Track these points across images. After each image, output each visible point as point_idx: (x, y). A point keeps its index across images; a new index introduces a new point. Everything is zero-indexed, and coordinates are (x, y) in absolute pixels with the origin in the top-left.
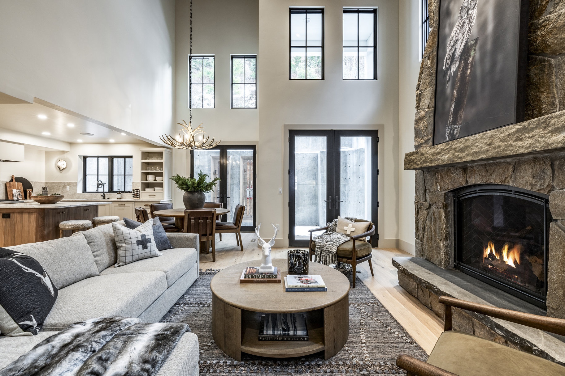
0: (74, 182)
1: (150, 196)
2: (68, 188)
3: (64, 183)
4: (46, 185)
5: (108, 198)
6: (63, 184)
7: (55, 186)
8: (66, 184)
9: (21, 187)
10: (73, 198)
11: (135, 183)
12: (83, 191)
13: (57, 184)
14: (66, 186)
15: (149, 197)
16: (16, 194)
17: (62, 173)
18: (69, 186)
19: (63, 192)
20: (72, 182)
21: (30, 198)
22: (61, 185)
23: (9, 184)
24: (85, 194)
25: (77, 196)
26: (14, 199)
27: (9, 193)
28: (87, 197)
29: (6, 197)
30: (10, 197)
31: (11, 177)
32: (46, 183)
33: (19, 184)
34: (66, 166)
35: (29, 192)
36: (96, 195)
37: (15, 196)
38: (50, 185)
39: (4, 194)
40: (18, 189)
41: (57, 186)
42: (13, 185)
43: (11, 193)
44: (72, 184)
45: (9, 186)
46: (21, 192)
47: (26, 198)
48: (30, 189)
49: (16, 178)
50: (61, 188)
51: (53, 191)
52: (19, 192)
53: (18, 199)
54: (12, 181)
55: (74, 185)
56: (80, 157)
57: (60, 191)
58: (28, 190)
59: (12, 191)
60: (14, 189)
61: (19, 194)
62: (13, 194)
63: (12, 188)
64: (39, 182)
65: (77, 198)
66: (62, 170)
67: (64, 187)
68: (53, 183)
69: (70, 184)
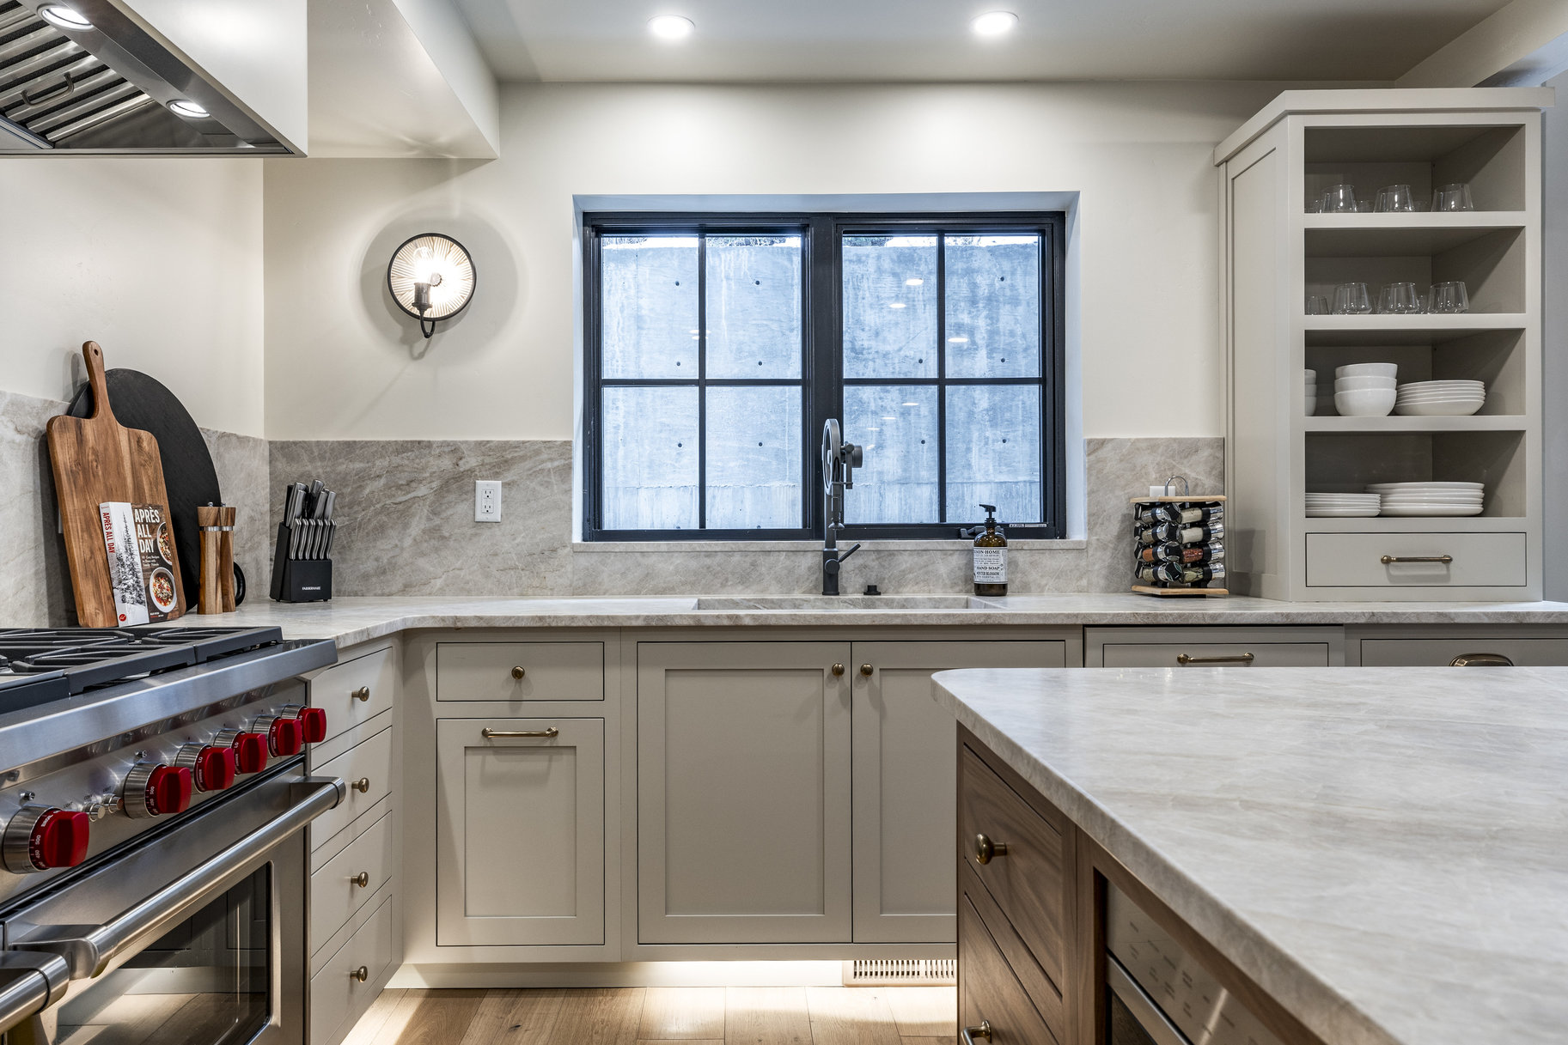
0: (548, 445)
1: (1398, 571)
2: (489, 496)
3: (454, 450)
4: (281, 465)
5: (871, 590)
6: (446, 463)
7: (362, 478)
8: (471, 462)
9: (154, 484)
10: (542, 590)
11: (1122, 442)
12: (583, 534)
13: (381, 464)
14: (471, 474)
15: (1380, 574)
16: (136, 553)
17: (421, 355)
18: (496, 476)
19: (443, 538)
20: (524, 442)
21: (225, 594)
22: (424, 469)
23: (71, 436)
24: (645, 549)
25: (569, 568)
26: (121, 609)
27: (78, 550)
28: (665, 583)
29: (50, 595)
30: (84, 588)
31: (75, 356)
32: (281, 451)
33: (139, 441)
34: (466, 297)
35: (216, 529)
36: (753, 564)
37: (134, 574)
38: (316, 471)
39: (30, 555)
40: (139, 503)
41: (383, 481)
42: (100, 448)
43: (97, 543)
44: (523, 458)
45: (78, 463)
46: (164, 528)
47: (193, 598)
48: (218, 503)
49: (111, 374)
50: (424, 498)
51: (350, 529)
52: (152, 528)
53: (152, 608)
54: (84, 402)
55: (549, 465)
56: (576, 213)
57: (417, 526)
58: (207, 512)
59: (97, 525)
60: (111, 496)
61: (157, 552)
62: (107, 550)
63: (99, 487)
64: (243, 440)
65: (571, 586)
66: (432, 330)
67: (448, 491)
68: (350, 447)
69: (509, 457)
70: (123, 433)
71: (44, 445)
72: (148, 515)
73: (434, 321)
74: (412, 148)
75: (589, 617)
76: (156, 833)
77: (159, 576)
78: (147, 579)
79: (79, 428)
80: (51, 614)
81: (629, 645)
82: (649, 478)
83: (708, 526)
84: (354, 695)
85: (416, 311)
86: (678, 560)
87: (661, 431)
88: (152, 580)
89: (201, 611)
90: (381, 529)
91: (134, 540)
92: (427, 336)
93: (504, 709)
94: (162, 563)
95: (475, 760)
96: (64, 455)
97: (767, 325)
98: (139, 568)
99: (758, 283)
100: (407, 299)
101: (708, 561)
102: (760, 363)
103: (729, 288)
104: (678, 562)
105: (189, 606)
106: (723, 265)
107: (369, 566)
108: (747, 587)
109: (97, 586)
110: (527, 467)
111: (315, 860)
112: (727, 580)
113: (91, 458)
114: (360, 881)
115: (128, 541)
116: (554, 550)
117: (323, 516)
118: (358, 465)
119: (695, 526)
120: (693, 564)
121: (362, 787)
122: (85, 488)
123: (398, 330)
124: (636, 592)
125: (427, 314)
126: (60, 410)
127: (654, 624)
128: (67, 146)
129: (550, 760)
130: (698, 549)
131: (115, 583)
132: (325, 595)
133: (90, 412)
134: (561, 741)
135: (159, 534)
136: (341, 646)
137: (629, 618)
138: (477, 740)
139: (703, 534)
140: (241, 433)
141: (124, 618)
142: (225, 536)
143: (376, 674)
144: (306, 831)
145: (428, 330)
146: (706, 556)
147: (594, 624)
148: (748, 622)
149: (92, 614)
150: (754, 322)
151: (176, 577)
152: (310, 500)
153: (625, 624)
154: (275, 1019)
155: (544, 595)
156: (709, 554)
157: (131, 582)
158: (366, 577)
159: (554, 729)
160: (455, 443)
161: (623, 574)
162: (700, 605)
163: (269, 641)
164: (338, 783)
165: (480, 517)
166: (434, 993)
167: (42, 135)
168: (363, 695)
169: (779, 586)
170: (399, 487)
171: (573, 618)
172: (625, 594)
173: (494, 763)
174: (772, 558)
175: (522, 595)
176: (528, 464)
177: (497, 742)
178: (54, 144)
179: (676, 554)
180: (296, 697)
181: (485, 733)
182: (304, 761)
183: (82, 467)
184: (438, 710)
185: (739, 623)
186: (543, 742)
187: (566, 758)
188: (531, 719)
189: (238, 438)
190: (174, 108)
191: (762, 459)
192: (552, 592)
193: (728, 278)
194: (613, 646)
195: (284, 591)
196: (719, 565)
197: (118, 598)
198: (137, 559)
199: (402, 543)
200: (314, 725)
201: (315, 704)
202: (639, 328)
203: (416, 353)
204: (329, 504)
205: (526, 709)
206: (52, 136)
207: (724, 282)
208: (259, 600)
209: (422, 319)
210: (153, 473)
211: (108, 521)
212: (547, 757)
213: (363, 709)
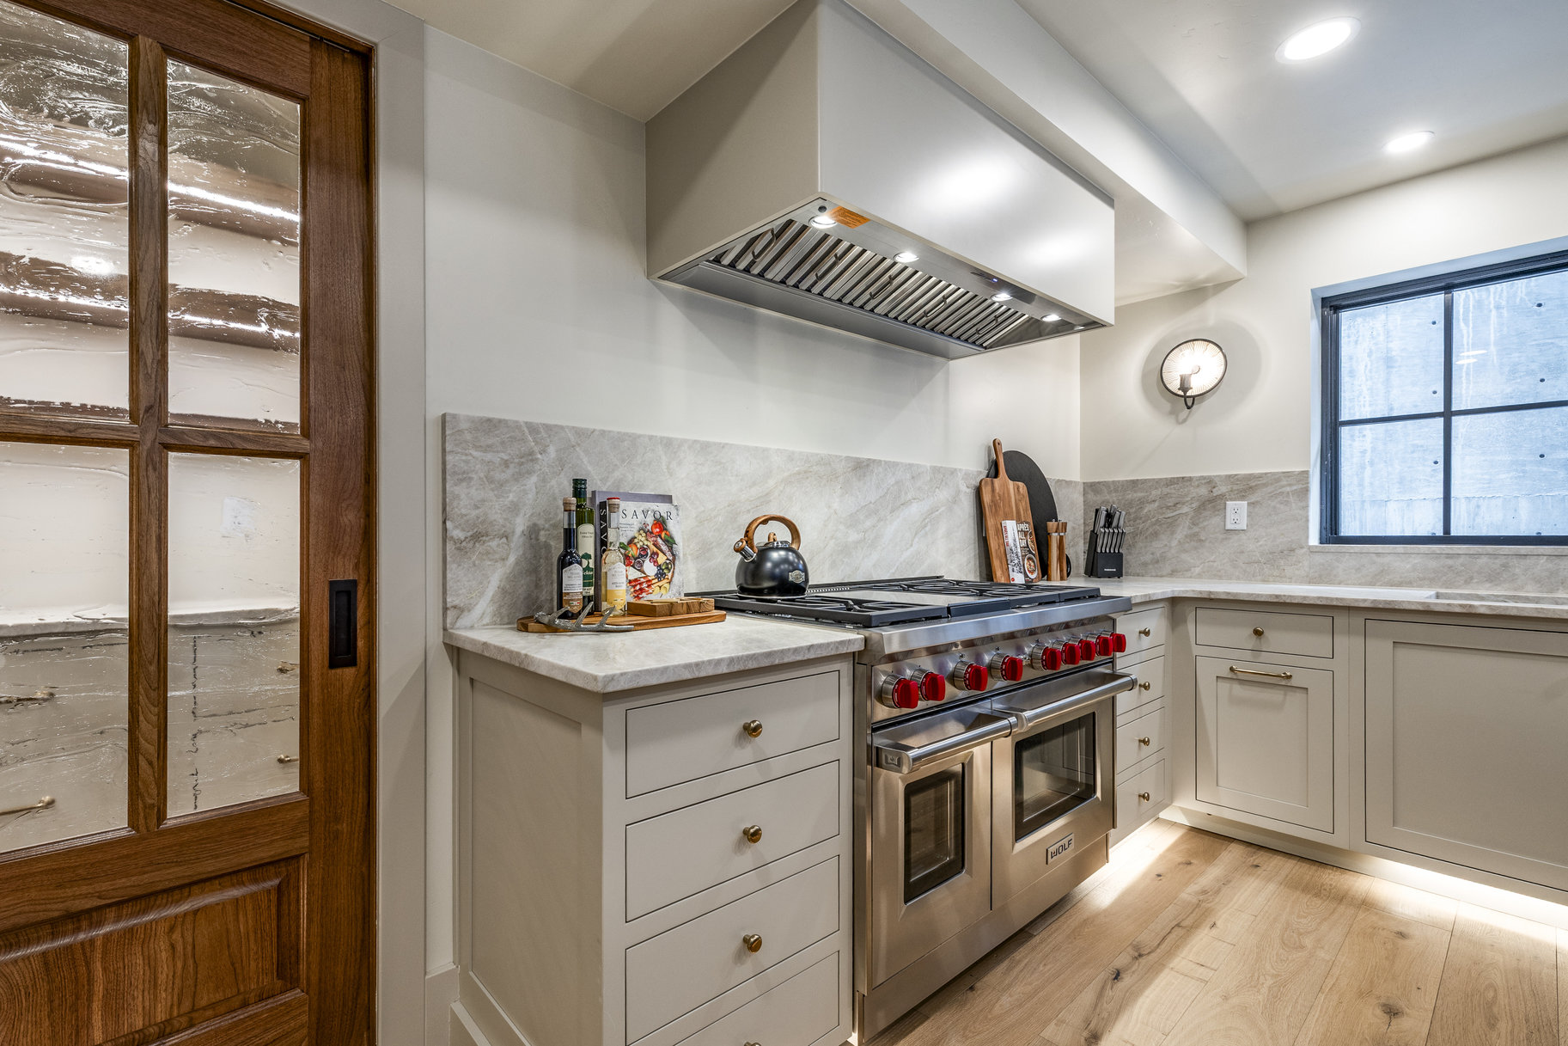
0: (1287, 474)
2: (1237, 513)
3: (1210, 482)
4: (1091, 496)
6: (1203, 491)
7: (1142, 502)
8: (1222, 489)
9: (1026, 510)
10: (1281, 578)
12: (1321, 539)
14: (1222, 498)
16: (1019, 546)
17: (1185, 421)
18: (1242, 498)
19: (1201, 541)
20: (1266, 474)
21: (1061, 571)
22: (1186, 495)
23: (989, 488)
24: (1380, 551)
25: (1306, 563)
26: (1012, 575)
27: (993, 544)
28: (1401, 578)
29: (980, 567)
30: (996, 563)
31: (989, 447)
32: (1091, 488)
33: (1018, 488)
34: (1219, 377)
35: (1056, 534)
36: (1505, 566)
37: (1018, 558)
38: (1111, 500)
39: (972, 546)
40: (1019, 521)
41: (1157, 504)
42: (1001, 493)
43: (1001, 541)
44: (1265, 485)
45: (992, 501)
46: (1031, 533)
47: (1045, 571)
48: (1056, 521)
49: (1005, 454)
50: (1186, 514)
51: (1135, 535)
52: (1025, 533)
53: (1026, 576)
54: (994, 470)
55: (1288, 489)
56: (1314, 301)
57: (1181, 532)
58: (1052, 525)
59: (1001, 532)
60: (1006, 518)
61: (1028, 547)
62: (1005, 545)
63: (1001, 513)
64: (1069, 483)
65: (1307, 576)
66: (1193, 403)
67: (1205, 509)
68: (1134, 483)
69: (1254, 484)
70: (1011, 483)
71: (978, 492)
72: (1024, 527)
73: (1194, 397)
74: (1178, 287)
75: (1319, 598)
76: (1044, 679)
77: (1029, 559)
78: (1023, 560)
79: (993, 483)
80: (980, 575)
81: (1358, 621)
82: (1399, 492)
83: (1453, 533)
84: (1140, 632)
85: (1181, 393)
86: (1416, 560)
87: (1413, 452)
88: (1026, 561)
89: (1049, 579)
90: (1156, 534)
91: (1017, 540)
92: (1189, 408)
93: (1248, 655)
94: (1031, 553)
95: (1224, 687)
96: (987, 498)
97: (1552, 343)
98: (1020, 554)
99: (1540, 305)
100: (1174, 385)
101: (1450, 562)
102: (1542, 380)
103: (1500, 316)
104: (1416, 561)
105: (1043, 576)
106: (1492, 296)
107: (1148, 558)
108: (1496, 585)
109: (1001, 562)
110: (1269, 491)
111: (1119, 721)
112: (1472, 578)
113: (998, 498)
114: (1145, 742)
115: (1015, 540)
116: (1293, 550)
117: (1117, 527)
118: (1140, 495)
119: (1440, 532)
120: (1433, 564)
121: (1146, 687)
122: (995, 514)
123: (1167, 406)
124: (1372, 584)
125: (1188, 394)
126: (983, 476)
127: (1381, 606)
128: (991, 348)
129: (1285, 695)
130: (1438, 552)
131: (1009, 562)
132: (1119, 574)
133: (996, 475)
134: (1293, 682)
135: (1028, 536)
136: (1133, 602)
137: (1357, 600)
138: (1226, 673)
139: (1447, 538)
140: (1068, 479)
141: (1013, 580)
142: (1061, 538)
143: (1155, 621)
144: (1114, 698)
145: (1190, 404)
146: (1447, 558)
147: (1324, 603)
148: (1482, 611)
149: (999, 576)
150: (1534, 343)
151: (1037, 560)
152: (1110, 516)
153: (1352, 605)
154: (1099, 794)
155: (1282, 582)
156: (1449, 556)
157: (1016, 562)
158: (1145, 564)
159: (1288, 674)
160: (1209, 477)
161: (1358, 570)
162: (1438, 596)
163: (1094, 595)
164: (1133, 677)
165: (1229, 526)
166: (1195, 831)
167: (981, 345)
168: (1147, 633)
169: (1539, 585)
170: (1168, 508)
171: (1305, 597)
172: (1360, 584)
173: (1238, 689)
174: (1528, 561)
175: (1264, 581)
176: (1270, 489)
177: (1241, 676)
178: (985, 348)
179: (1413, 556)
180: (1107, 626)
181: (1232, 669)
182: (1113, 662)
183: (993, 501)
184: (1196, 650)
185: (1473, 612)
186: (1282, 682)
187: (1299, 695)
188: (1269, 664)
189: (1066, 482)
190: (1045, 319)
191: (1544, 469)
192: (1290, 580)
193: (1498, 307)
194: (1341, 620)
195: (1092, 571)
196: (1462, 565)
197: (1010, 570)
198: (1019, 550)
199: (1170, 544)
200: (1119, 643)
201: (1118, 631)
202: (1388, 367)
203: (1180, 421)
204: (1122, 520)
205: (1264, 657)
206: (984, 345)
207: (1494, 313)
208: (1078, 575)
209: (1185, 397)
210: (1025, 504)
211: (1006, 531)
212: (1282, 692)
213: (1146, 642)
